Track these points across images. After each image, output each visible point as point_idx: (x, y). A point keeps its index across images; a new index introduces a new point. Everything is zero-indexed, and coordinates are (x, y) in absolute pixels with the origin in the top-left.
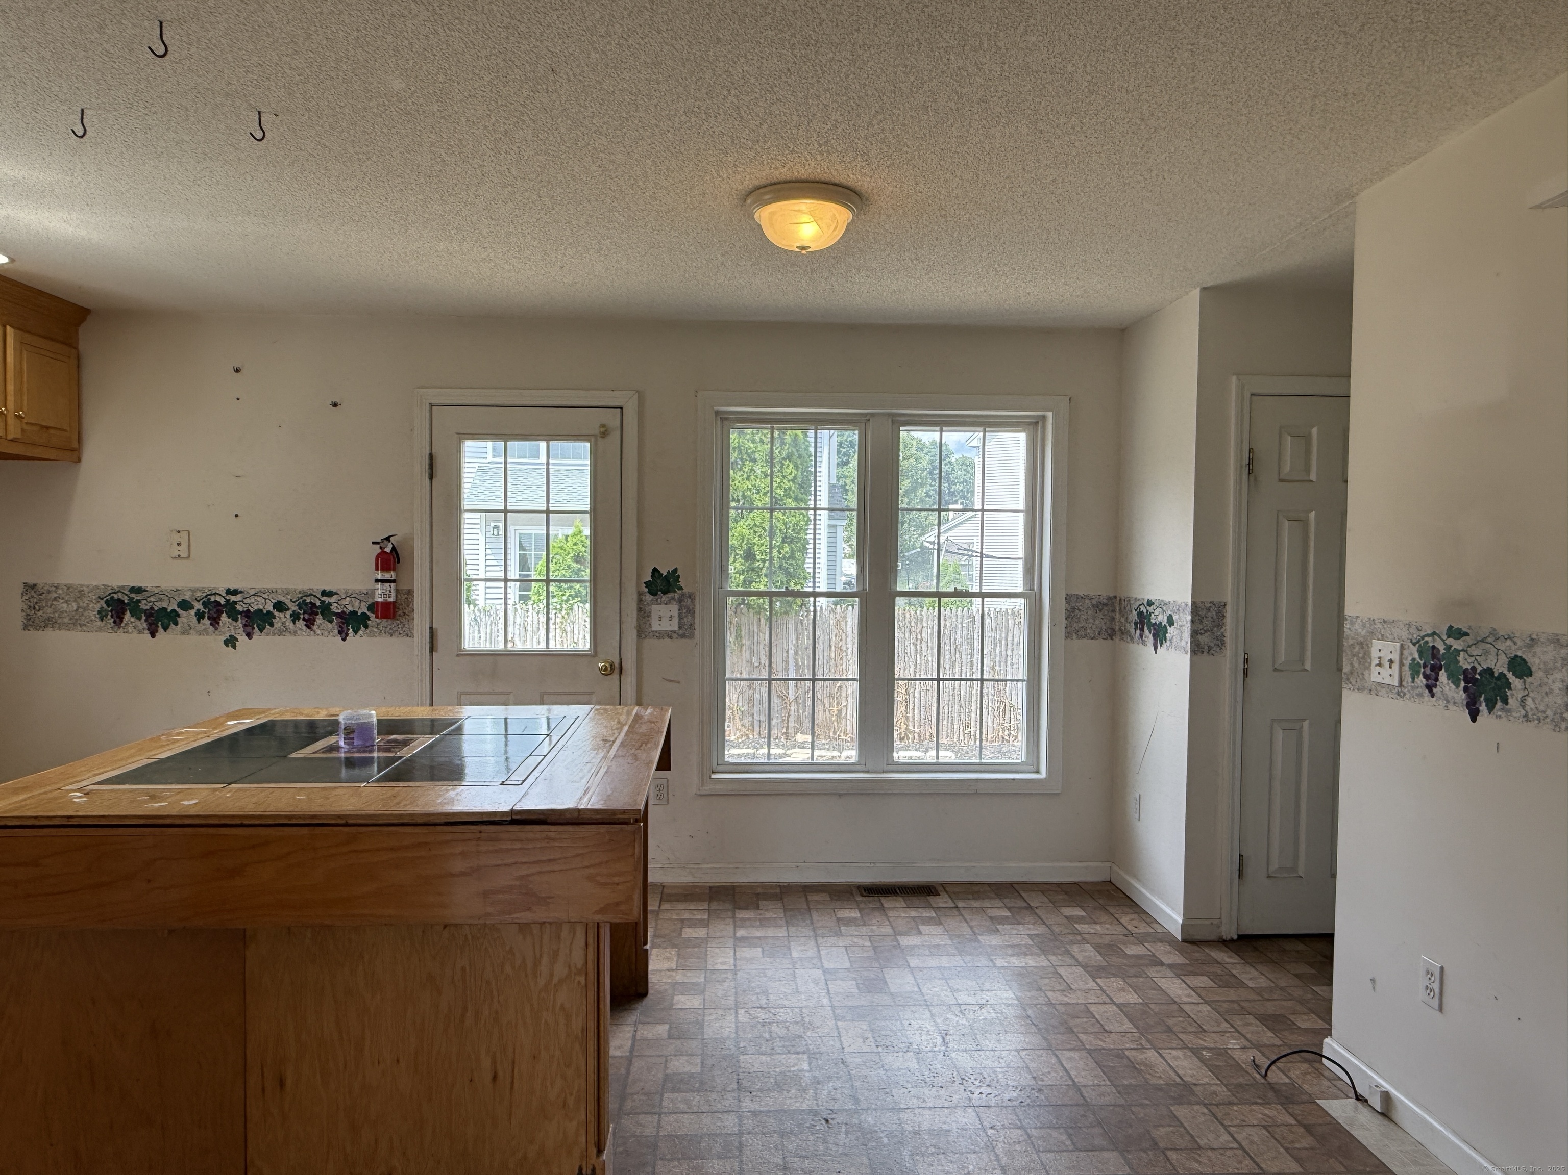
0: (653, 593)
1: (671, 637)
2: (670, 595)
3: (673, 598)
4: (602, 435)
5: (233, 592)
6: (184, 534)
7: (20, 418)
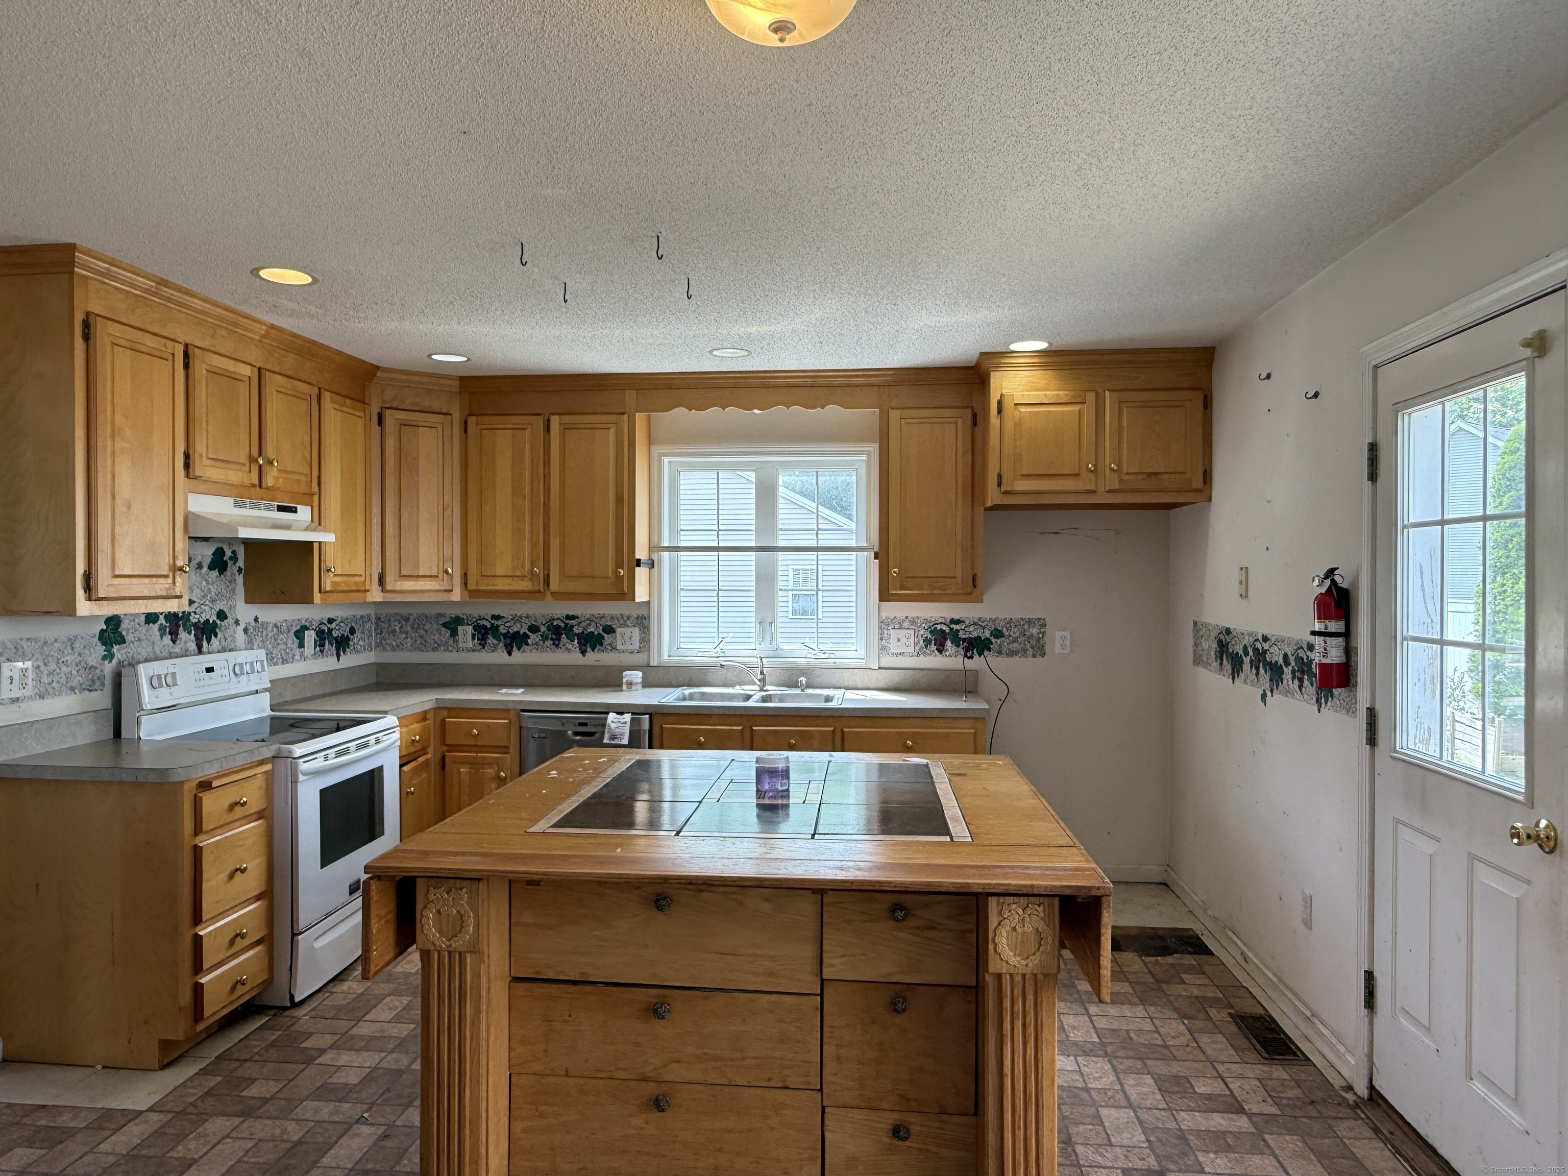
4: (1536, 354)
5: (1266, 639)
6: (1244, 570)
7: (1114, 471)
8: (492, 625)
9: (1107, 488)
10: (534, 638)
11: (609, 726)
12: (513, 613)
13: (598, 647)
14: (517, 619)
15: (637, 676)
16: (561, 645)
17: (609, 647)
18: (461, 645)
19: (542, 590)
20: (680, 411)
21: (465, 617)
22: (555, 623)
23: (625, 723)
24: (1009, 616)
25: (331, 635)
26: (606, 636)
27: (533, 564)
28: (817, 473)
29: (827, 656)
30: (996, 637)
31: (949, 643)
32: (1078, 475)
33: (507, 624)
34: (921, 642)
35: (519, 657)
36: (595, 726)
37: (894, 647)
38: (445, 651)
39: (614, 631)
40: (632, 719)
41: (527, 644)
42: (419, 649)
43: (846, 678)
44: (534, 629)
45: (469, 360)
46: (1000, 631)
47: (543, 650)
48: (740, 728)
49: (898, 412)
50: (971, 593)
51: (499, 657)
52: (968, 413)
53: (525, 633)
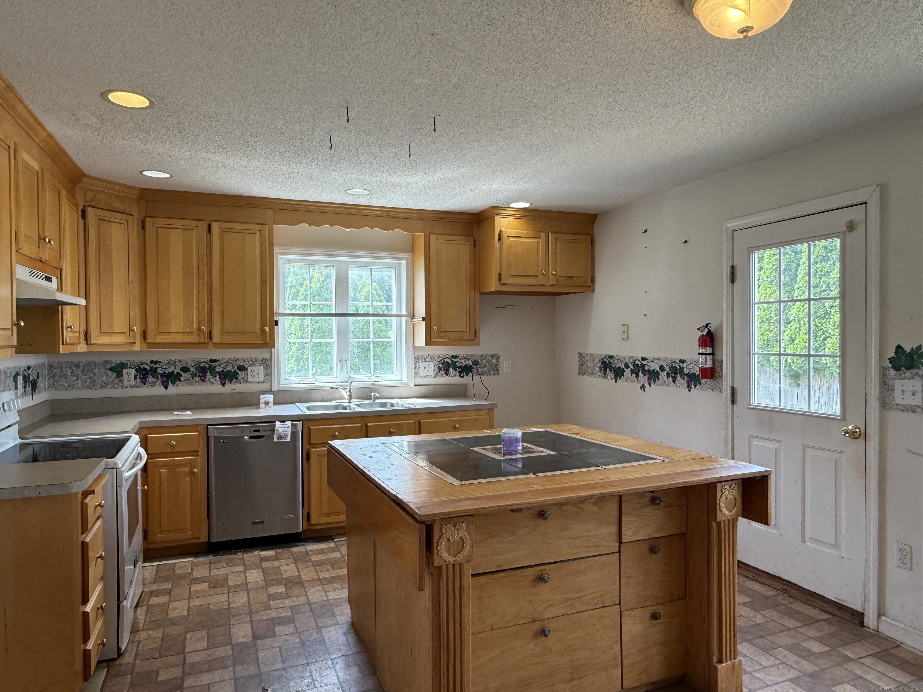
0: (897, 368)
1: (914, 412)
2: (914, 371)
3: (917, 374)
4: (849, 230)
5: (644, 359)
6: (626, 326)
7: (554, 275)
8: (152, 368)
9: (550, 284)
10: (184, 376)
11: (277, 430)
12: (168, 358)
13: (234, 380)
14: (173, 363)
15: (270, 397)
16: (206, 379)
17: (242, 380)
18: (125, 383)
19: (207, 342)
20: (304, 226)
21: (129, 363)
22: (201, 365)
23: (288, 427)
24: (481, 353)
25: (29, 378)
26: (240, 372)
27: (199, 323)
28: (371, 269)
29: (380, 380)
30: (475, 365)
31: (451, 369)
32: (537, 276)
33: (164, 367)
34: (437, 369)
35: (172, 389)
36: (265, 431)
37: (422, 373)
38: (111, 388)
39: (246, 369)
40: (292, 425)
41: (180, 380)
42: (88, 388)
43: (396, 392)
44: (185, 370)
45: (171, 176)
46: (477, 362)
47: (192, 384)
48: (360, 425)
49: (435, 236)
50: (474, 340)
51: (158, 390)
52: (471, 239)
53: (178, 373)
